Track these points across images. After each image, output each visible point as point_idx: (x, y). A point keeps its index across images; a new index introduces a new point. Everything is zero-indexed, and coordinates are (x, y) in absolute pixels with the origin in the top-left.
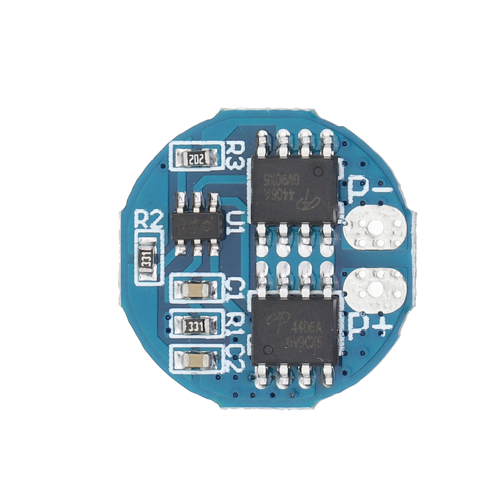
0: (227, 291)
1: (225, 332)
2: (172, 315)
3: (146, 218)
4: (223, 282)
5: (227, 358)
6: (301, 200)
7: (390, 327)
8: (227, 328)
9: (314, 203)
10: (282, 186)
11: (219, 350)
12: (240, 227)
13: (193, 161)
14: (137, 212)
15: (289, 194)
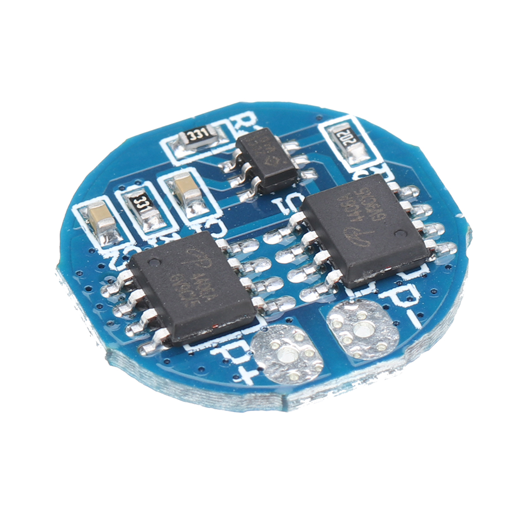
0: (203, 224)
1: (151, 239)
2: (143, 185)
3: (247, 124)
4: (212, 216)
5: (121, 251)
6: (357, 230)
7: (250, 383)
8: (158, 239)
9: (360, 243)
10: (362, 208)
11: (126, 240)
12: (288, 209)
13: (342, 136)
14: (250, 114)
15: (357, 217)
